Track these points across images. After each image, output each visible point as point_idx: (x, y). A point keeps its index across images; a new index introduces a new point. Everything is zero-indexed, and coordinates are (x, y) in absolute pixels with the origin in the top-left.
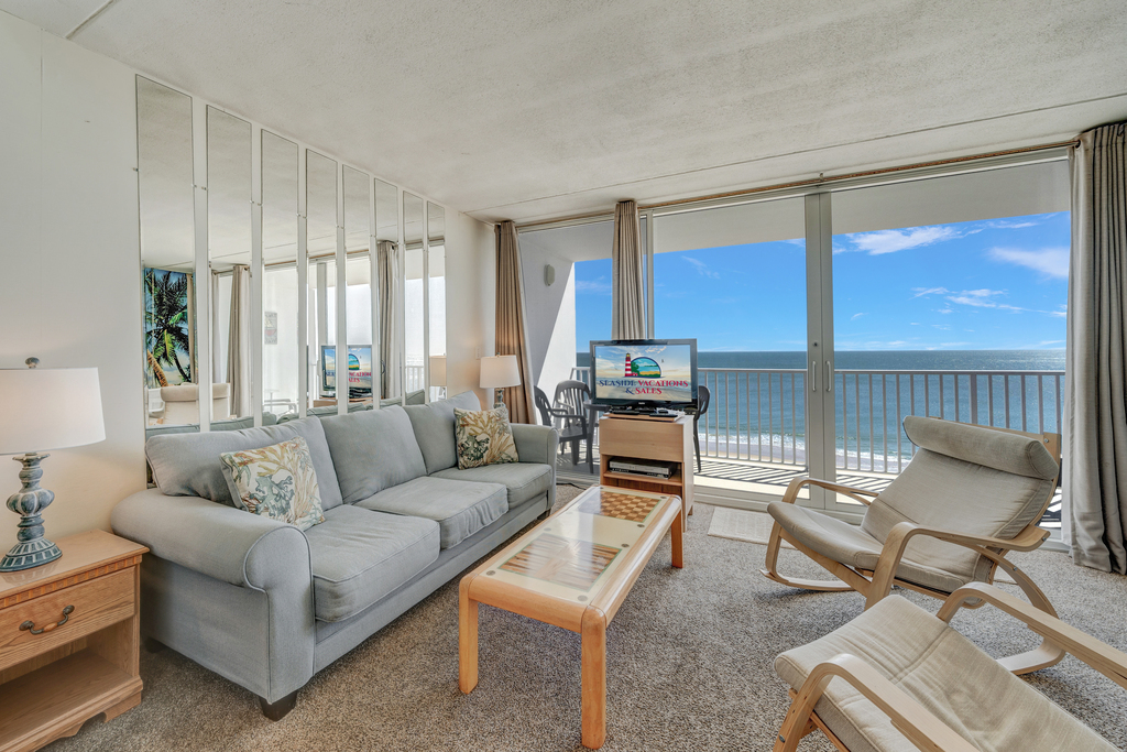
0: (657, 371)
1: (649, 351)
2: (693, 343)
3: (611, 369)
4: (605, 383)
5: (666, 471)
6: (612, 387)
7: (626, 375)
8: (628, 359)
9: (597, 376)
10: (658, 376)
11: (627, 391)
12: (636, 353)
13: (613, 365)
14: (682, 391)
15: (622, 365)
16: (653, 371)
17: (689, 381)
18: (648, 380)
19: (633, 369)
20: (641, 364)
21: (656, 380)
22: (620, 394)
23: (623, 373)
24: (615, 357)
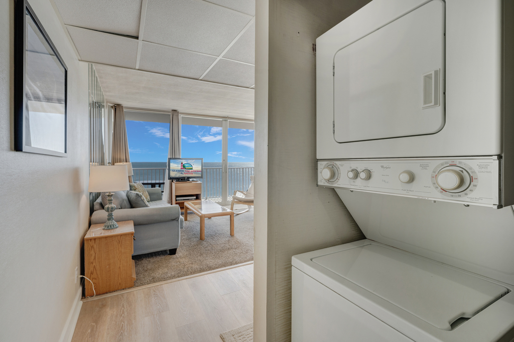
1: (189, 161)
2: (202, 159)
3: (176, 167)
4: (174, 171)
5: (195, 197)
6: (177, 172)
8: (182, 164)
9: (171, 168)
10: (192, 169)
11: (182, 173)
12: (185, 162)
14: (198, 173)
15: (180, 165)
16: (190, 167)
17: (201, 170)
18: (188, 170)
19: (184, 167)
20: (186, 165)
22: (178, 175)
23: (180, 168)
24: (177, 163)
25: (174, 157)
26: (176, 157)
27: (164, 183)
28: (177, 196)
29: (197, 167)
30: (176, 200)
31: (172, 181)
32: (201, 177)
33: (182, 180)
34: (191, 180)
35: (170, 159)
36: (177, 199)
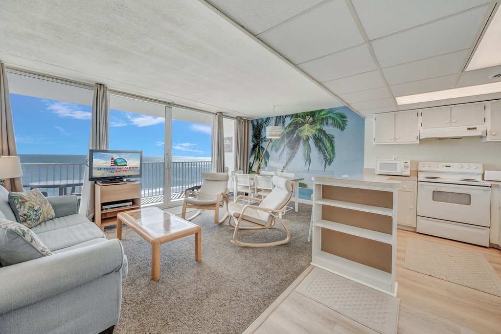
0: (125, 164)
1: (123, 156)
2: (141, 152)
3: (104, 163)
4: (99, 169)
6: (104, 171)
7: (111, 166)
8: (112, 159)
9: (94, 165)
10: (126, 165)
11: (111, 172)
12: (116, 157)
13: (105, 162)
14: (135, 171)
16: (123, 164)
17: (139, 167)
18: (121, 167)
19: (115, 163)
20: (118, 161)
21: (125, 167)
22: (107, 174)
23: (110, 165)
24: (106, 159)
25: (98, 148)
26: (102, 149)
27: (81, 184)
28: (103, 204)
29: (133, 162)
30: (102, 210)
31: (96, 183)
32: (140, 176)
33: (111, 180)
34: (125, 180)
35: (92, 152)
36: (104, 207)
